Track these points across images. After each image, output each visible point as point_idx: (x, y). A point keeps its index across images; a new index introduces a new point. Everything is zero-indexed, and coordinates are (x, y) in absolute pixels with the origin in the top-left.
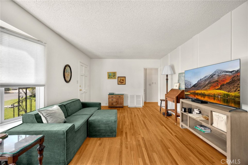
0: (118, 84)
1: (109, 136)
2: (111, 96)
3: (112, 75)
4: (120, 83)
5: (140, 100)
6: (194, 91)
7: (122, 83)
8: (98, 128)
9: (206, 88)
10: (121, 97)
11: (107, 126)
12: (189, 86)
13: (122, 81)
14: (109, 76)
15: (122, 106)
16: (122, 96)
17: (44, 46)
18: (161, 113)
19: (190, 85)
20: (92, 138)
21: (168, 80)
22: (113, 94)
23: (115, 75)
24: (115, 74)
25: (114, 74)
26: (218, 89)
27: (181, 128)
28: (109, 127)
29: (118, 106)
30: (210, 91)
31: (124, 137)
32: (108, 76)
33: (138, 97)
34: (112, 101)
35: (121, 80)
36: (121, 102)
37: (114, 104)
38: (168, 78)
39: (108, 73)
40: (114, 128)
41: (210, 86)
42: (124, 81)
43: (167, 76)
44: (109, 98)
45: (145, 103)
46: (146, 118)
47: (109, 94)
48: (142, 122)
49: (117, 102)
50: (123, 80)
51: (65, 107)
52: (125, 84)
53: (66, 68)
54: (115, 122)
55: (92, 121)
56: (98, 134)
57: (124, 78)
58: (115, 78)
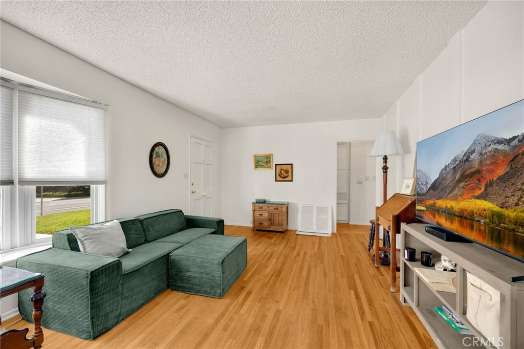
0: (276, 181)
1: (207, 294)
2: (258, 206)
3: (262, 162)
4: (281, 177)
5: (327, 219)
6: (432, 202)
7: (284, 178)
8: (187, 274)
9: (455, 192)
10: (279, 209)
11: (203, 271)
12: (424, 187)
13: (285, 174)
14: (258, 163)
15: (281, 230)
16: (282, 207)
17: (105, 110)
18: (369, 254)
19: (427, 183)
20: (175, 292)
21: (388, 170)
22: (264, 202)
23: (270, 161)
24: (270, 158)
25: (267, 159)
26: (478, 198)
27: (403, 304)
28: (207, 274)
29: (273, 228)
30: (464, 203)
31: (238, 301)
32: (256, 163)
33: (322, 210)
34: (261, 217)
35: (283, 171)
36: (280, 221)
37: (266, 224)
38: (388, 165)
39: (255, 156)
40: (217, 278)
41: (463, 187)
42: (290, 174)
43: (385, 159)
44: (254, 211)
45: (339, 225)
46: (322, 262)
47: (257, 202)
48: (305, 273)
49: (270, 220)
50: (287, 172)
51: (143, 225)
52: (292, 181)
53: (157, 149)
54: (218, 264)
55: (177, 258)
56: (187, 285)
57: (289, 167)
58: (270, 167)
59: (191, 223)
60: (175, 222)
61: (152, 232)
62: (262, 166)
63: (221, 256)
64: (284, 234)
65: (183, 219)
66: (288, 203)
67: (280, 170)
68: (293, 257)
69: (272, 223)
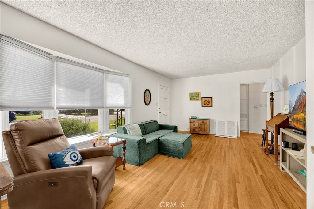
0: (202, 107)
1: (176, 157)
2: (192, 120)
3: (194, 96)
4: (205, 105)
5: (234, 129)
7: (207, 105)
8: (167, 147)
10: (205, 122)
13: (208, 103)
15: (206, 133)
16: (207, 121)
22: (196, 118)
23: (199, 96)
24: (199, 94)
25: (197, 95)
29: (201, 132)
32: (191, 97)
33: (231, 123)
34: (194, 126)
35: (206, 102)
36: (205, 129)
37: (197, 130)
38: (274, 97)
39: (190, 94)
42: (210, 103)
43: (272, 94)
44: (190, 123)
45: (242, 133)
46: (232, 150)
47: (191, 118)
48: (223, 154)
49: (199, 128)
50: (209, 102)
51: (144, 126)
52: (212, 107)
53: (146, 92)
54: (182, 144)
55: (162, 140)
56: (167, 153)
57: (210, 99)
58: (199, 99)
59: (162, 127)
60: (155, 127)
61: (147, 130)
62: (194, 99)
63: (183, 140)
64: (208, 136)
65: (158, 125)
66: (210, 119)
67: (205, 101)
68: (215, 146)
69: (201, 129)
